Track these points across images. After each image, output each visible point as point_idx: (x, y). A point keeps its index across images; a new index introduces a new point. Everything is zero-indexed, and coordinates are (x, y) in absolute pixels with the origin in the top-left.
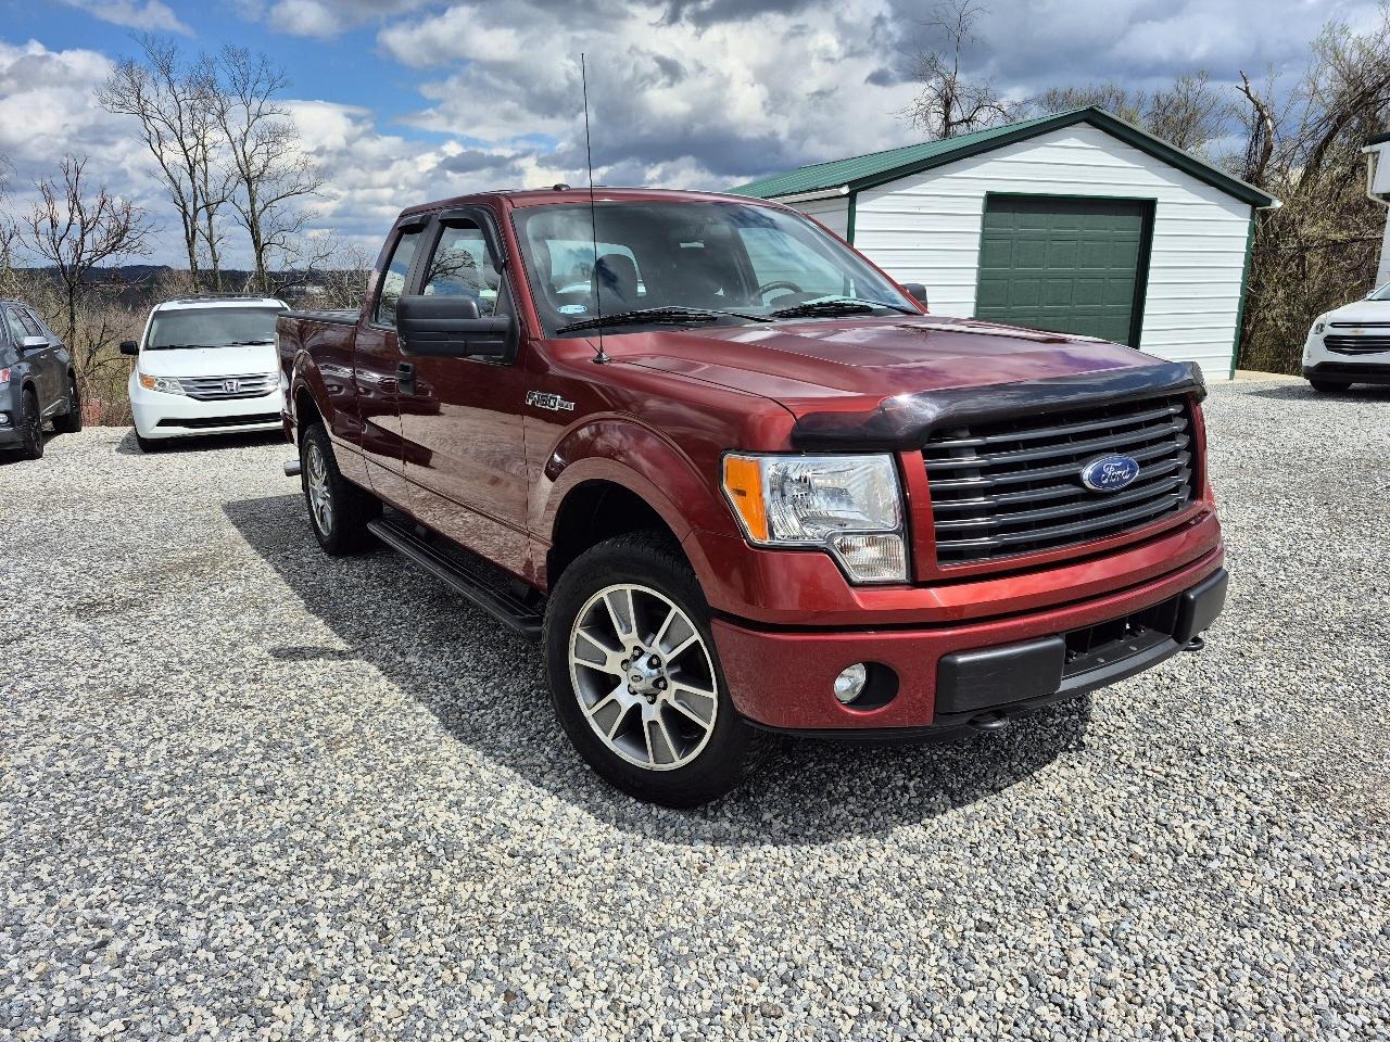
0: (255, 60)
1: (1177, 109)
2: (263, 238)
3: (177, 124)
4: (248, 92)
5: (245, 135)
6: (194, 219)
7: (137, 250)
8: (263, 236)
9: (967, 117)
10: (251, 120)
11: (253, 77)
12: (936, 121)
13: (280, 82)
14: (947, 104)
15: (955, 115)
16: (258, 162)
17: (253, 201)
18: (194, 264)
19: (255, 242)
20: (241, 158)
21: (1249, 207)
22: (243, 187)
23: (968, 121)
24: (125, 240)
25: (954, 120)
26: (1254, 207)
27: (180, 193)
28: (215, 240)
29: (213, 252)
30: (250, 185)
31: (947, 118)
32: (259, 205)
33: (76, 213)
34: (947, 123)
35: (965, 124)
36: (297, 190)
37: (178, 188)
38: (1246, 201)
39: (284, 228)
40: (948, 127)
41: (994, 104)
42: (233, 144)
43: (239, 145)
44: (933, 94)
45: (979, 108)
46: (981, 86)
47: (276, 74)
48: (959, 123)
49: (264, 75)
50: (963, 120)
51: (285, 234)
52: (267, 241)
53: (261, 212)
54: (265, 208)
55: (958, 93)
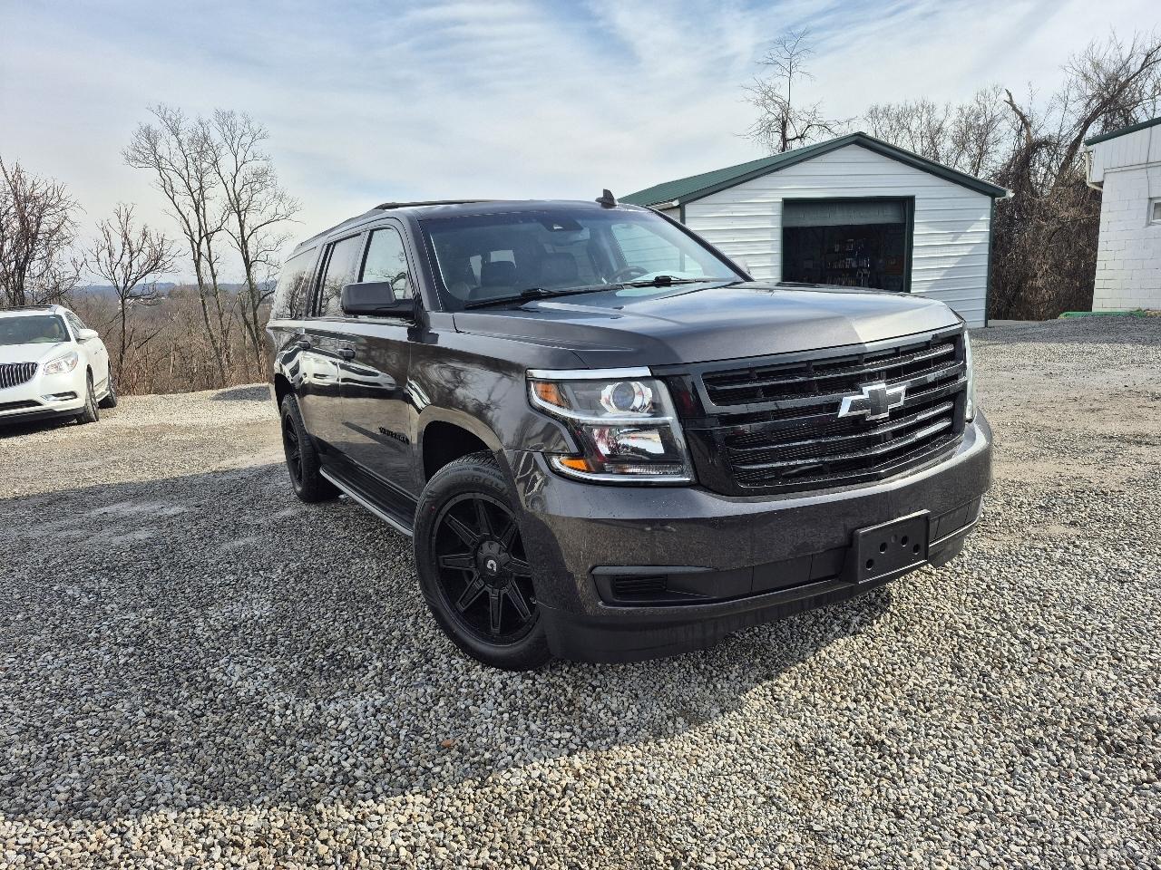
0: (239, 120)
1: (977, 118)
2: (251, 257)
3: (185, 173)
4: (235, 146)
5: (235, 178)
6: (199, 245)
7: (170, 269)
8: (251, 255)
9: (799, 135)
11: (238, 133)
12: (777, 137)
13: (259, 135)
14: (784, 125)
15: (790, 134)
16: (244, 197)
17: (242, 226)
18: (200, 279)
19: (245, 260)
20: (232, 196)
21: (988, 199)
22: (234, 218)
23: (802, 137)
24: (161, 262)
25: (789, 136)
26: (993, 199)
27: (188, 225)
28: (213, 260)
29: (212, 269)
30: (239, 216)
31: (784, 135)
32: (247, 231)
33: (127, 246)
34: (785, 140)
35: (798, 140)
36: (276, 217)
37: (187, 222)
38: (986, 193)
39: (266, 248)
40: (785, 144)
41: (820, 123)
42: (226, 185)
43: (230, 185)
44: (772, 118)
45: (809, 126)
46: (810, 110)
47: (256, 129)
48: (794, 139)
49: (246, 130)
50: (797, 137)
51: (267, 253)
52: (254, 259)
53: (249, 237)
54: (252, 233)
55: (792, 116)
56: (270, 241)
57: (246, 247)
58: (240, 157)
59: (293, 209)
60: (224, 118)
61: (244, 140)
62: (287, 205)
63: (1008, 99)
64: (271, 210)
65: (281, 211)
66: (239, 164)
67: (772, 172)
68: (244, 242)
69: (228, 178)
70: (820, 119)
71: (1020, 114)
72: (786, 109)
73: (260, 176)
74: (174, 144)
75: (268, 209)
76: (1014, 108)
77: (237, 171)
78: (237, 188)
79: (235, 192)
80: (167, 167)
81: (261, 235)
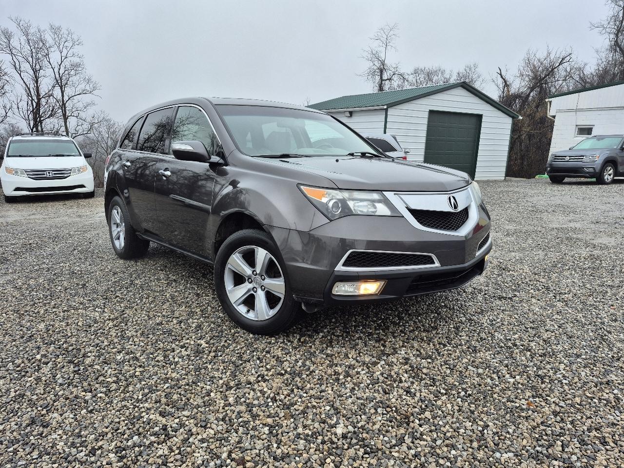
0: (65, 32)
3: (30, 59)
4: (61, 47)
5: (60, 66)
8: (67, 112)
13: (77, 43)
14: (381, 72)
16: (65, 77)
17: (63, 96)
19: (63, 114)
20: (57, 76)
21: (511, 119)
22: (58, 89)
23: (390, 79)
25: (384, 78)
26: (513, 119)
30: (61, 88)
31: (381, 77)
32: (66, 98)
34: (382, 80)
36: (84, 92)
37: (29, 89)
38: (510, 116)
39: (78, 109)
40: (382, 82)
41: (399, 73)
42: (54, 69)
43: (56, 70)
44: (375, 68)
45: (394, 74)
46: (394, 66)
47: (76, 39)
48: (385, 80)
49: (69, 38)
50: (388, 79)
51: (79, 112)
52: (70, 115)
53: (67, 102)
54: (69, 99)
55: (386, 68)
56: (80, 105)
57: (65, 108)
58: (64, 54)
59: (94, 89)
60: (56, 30)
61: (66, 44)
62: (91, 86)
63: (499, 72)
64: (82, 86)
65: (88, 88)
66: (63, 58)
68: (64, 104)
69: (55, 66)
70: (399, 71)
71: (504, 79)
72: (383, 63)
73: (76, 66)
74: (24, 42)
75: (80, 86)
76: (502, 77)
77: (62, 62)
78: (62, 71)
79: (59, 74)
80: (18, 54)
81: (75, 101)
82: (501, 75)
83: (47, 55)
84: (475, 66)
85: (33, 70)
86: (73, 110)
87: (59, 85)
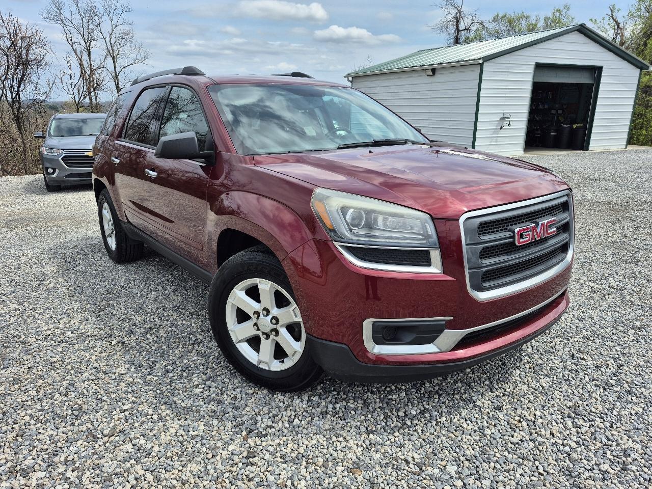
2: (121, 86)
3: (81, 30)
4: (111, 14)
5: (111, 35)
9: (467, 28)
10: (113, 28)
12: (452, 29)
13: (127, 9)
14: (458, 21)
15: (462, 27)
17: (115, 67)
19: (116, 87)
20: (109, 47)
21: (638, 70)
26: (641, 70)
30: (113, 59)
31: (458, 27)
32: (118, 69)
34: (458, 31)
35: (466, 31)
36: (136, 62)
38: (637, 67)
41: (479, 21)
42: (105, 39)
43: (108, 39)
44: (450, 17)
45: (472, 23)
48: (462, 31)
50: (465, 29)
52: (123, 87)
53: (119, 73)
54: (121, 70)
55: (463, 16)
57: (118, 80)
58: (114, 22)
59: (146, 57)
62: (142, 55)
63: (610, 13)
64: (133, 56)
65: (139, 57)
66: (114, 26)
67: (532, 45)
68: (116, 76)
69: (107, 35)
70: (479, 19)
71: (616, 22)
72: (460, 11)
73: (125, 36)
74: (75, 10)
76: (613, 19)
77: (113, 31)
78: (113, 41)
79: (111, 44)
80: (69, 25)
81: (127, 72)
82: (612, 17)
83: (99, 24)
84: (567, 8)
85: (85, 41)
86: (126, 82)
87: (111, 56)
